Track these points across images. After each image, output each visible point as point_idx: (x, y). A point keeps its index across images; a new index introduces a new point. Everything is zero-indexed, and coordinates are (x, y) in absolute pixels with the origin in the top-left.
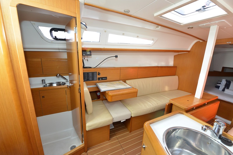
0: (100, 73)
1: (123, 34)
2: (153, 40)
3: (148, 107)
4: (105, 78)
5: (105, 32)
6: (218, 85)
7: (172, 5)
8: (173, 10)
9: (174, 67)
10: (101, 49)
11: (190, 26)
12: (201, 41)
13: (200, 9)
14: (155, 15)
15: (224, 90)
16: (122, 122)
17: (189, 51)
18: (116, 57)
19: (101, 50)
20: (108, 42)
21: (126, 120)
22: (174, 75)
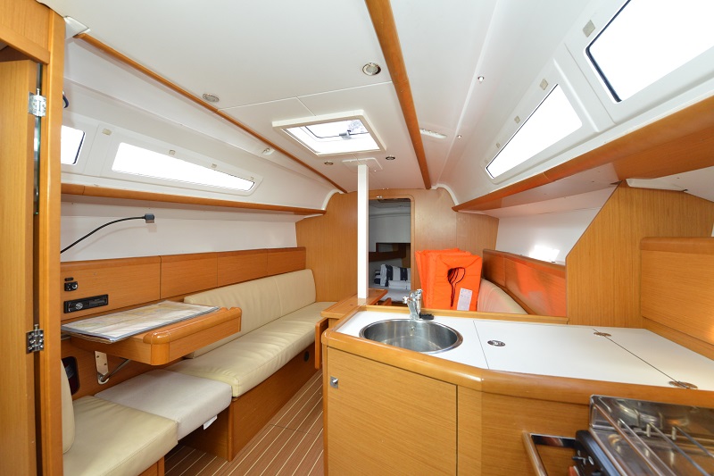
0: (76, 283)
1: (172, 153)
2: (252, 180)
3: (271, 355)
4: (103, 299)
5: (108, 133)
6: (378, 277)
7: (310, 115)
8: (305, 125)
9: (300, 250)
10: (84, 188)
11: (330, 160)
12: (341, 192)
13: (345, 135)
14: (275, 124)
15: (387, 285)
16: (205, 428)
17: (323, 212)
18: (149, 218)
19: (83, 194)
20: (113, 169)
21: (218, 415)
22: (303, 268)
